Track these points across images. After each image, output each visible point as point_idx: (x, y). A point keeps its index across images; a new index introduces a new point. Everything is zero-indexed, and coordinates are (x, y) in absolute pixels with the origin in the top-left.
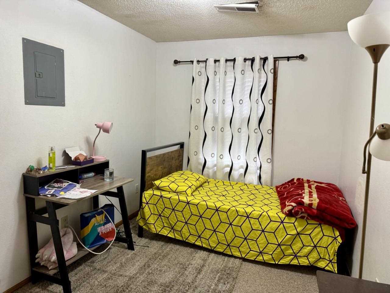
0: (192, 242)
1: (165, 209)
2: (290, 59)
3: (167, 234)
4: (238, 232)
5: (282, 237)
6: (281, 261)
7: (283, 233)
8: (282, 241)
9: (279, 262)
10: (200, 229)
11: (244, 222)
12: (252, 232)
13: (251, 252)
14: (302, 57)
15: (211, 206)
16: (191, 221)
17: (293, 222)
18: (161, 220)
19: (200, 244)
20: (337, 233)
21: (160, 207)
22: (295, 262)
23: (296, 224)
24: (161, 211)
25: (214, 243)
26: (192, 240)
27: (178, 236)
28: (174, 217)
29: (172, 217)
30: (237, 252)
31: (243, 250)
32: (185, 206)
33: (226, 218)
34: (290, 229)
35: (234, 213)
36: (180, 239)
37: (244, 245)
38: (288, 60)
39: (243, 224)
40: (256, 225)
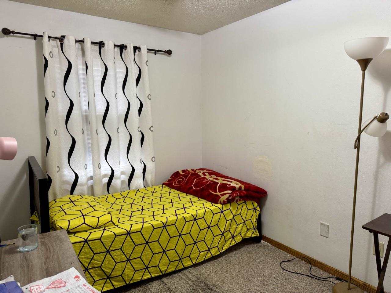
0: (138, 280)
1: (95, 257)
2: (157, 52)
3: (101, 289)
4: (188, 240)
5: (223, 226)
6: (223, 248)
7: (224, 221)
8: (225, 229)
9: (222, 250)
10: (146, 259)
11: (192, 226)
12: (200, 234)
13: (201, 254)
14: (169, 52)
15: (157, 225)
16: (135, 254)
17: (229, 208)
18: (89, 276)
19: (149, 276)
20: (256, 205)
21: (85, 258)
22: (233, 243)
23: (231, 208)
24: (86, 262)
25: (164, 265)
26: (138, 277)
27: (118, 283)
28: (110, 261)
29: (107, 262)
30: (188, 262)
31: (193, 257)
32: (124, 240)
33: (175, 231)
34: (228, 215)
35: (182, 221)
36: (122, 285)
37: (194, 250)
38: (155, 54)
39: (192, 229)
40: (203, 225)
